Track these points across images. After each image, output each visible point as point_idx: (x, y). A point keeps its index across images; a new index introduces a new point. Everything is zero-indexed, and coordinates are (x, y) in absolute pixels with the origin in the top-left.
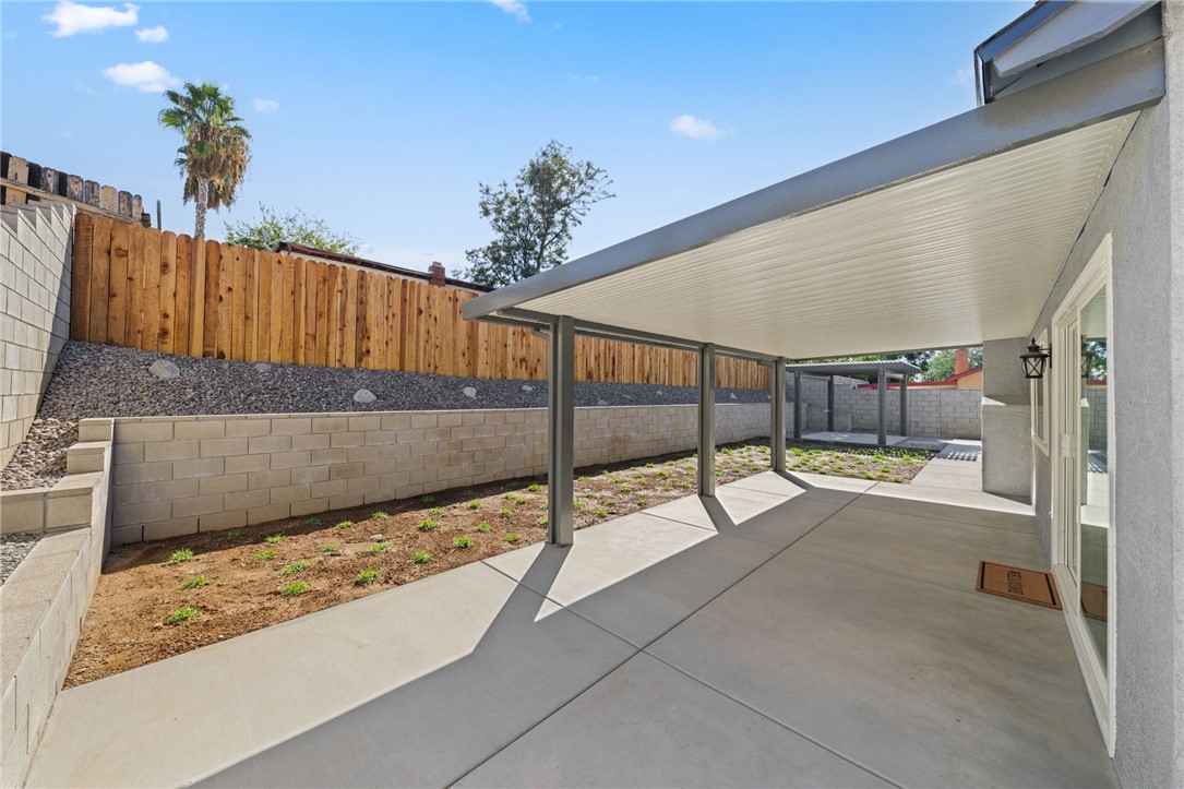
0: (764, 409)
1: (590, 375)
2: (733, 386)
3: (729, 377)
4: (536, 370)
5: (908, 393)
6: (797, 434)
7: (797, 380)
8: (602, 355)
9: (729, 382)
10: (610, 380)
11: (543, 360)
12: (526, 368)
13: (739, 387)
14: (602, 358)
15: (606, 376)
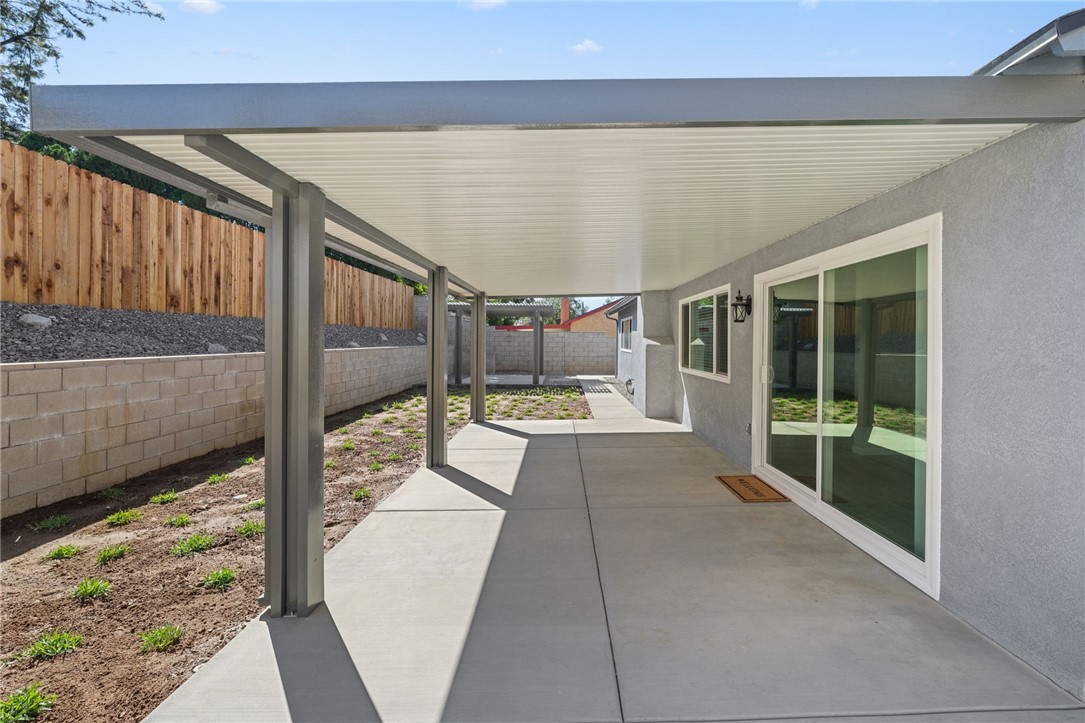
0: (421, 353)
1: (173, 301)
2: (377, 325)
3: (374, 314)
4: (50, 285)
5: (545, 335)
6: (458, 381)
7: (458, 318)
8: (196, 268)
9: (373, 319)
10: (211, 309)
11: (70, 264)
12: (24, 279)
13: (384, 327)
14: (197, 274)
15: (205, 303)
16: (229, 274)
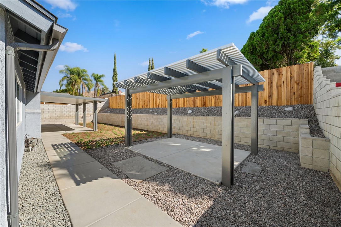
16: (150, 100)
